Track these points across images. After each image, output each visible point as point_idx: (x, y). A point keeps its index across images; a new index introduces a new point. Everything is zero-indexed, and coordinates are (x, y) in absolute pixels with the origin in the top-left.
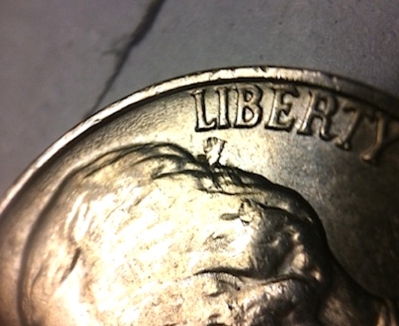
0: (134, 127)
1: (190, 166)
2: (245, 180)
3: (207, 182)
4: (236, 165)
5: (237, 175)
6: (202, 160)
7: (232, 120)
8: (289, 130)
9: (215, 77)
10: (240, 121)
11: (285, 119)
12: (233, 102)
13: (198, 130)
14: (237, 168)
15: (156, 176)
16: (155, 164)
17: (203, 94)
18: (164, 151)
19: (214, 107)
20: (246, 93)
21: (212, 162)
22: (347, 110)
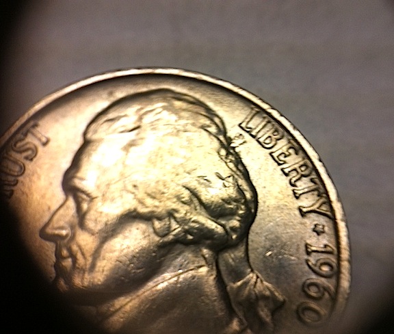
0: (213, 97)
1: (222, 138)
2: (240, 167)
3: (223, 152)
4: (241, 157)
5: (238, 161)
6: (229, 140)
7: (259, 136)
8: (279, 164)
9: (270, 111)
10: (261, 140)
11: (282, 158)
12: (266, 129)
13: (240, 125)
14: (240, 158)
15: (204, 128)
16: (208, 122)
17: (258, 112)
18: (217, 120)
19: (257, 123)
20: (276, 131)
21: (232, 145)
22: (312, 180)
